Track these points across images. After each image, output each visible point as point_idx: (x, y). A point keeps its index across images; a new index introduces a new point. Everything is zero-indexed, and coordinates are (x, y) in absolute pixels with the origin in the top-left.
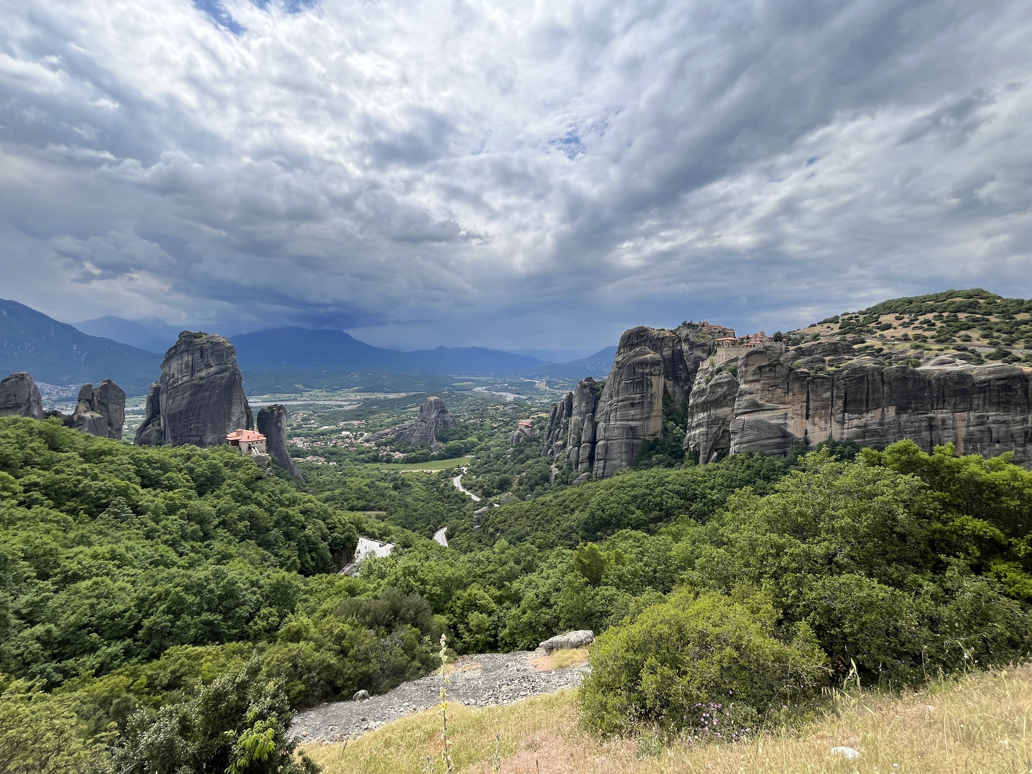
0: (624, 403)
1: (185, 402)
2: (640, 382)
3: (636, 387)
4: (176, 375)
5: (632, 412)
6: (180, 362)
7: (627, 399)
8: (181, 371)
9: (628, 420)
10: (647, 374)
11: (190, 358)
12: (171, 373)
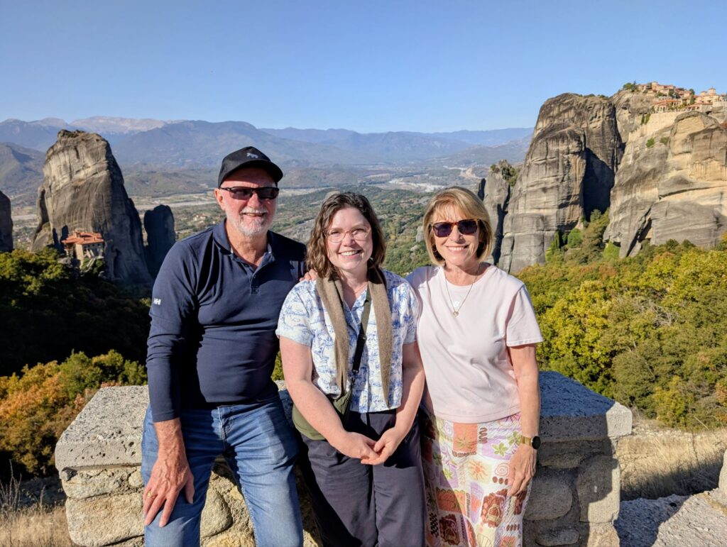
0: (535, 188)
1: (67, 205)
2: (554, 162)
3: (550, 169)
4: (57, 178)
5: (544, 198)
6: (58, 164)
7: (538, 183)
8: (61, 173)
9: (539, 209)
10: (563, 153)
11: (67, 160)
12: (52, 175)
